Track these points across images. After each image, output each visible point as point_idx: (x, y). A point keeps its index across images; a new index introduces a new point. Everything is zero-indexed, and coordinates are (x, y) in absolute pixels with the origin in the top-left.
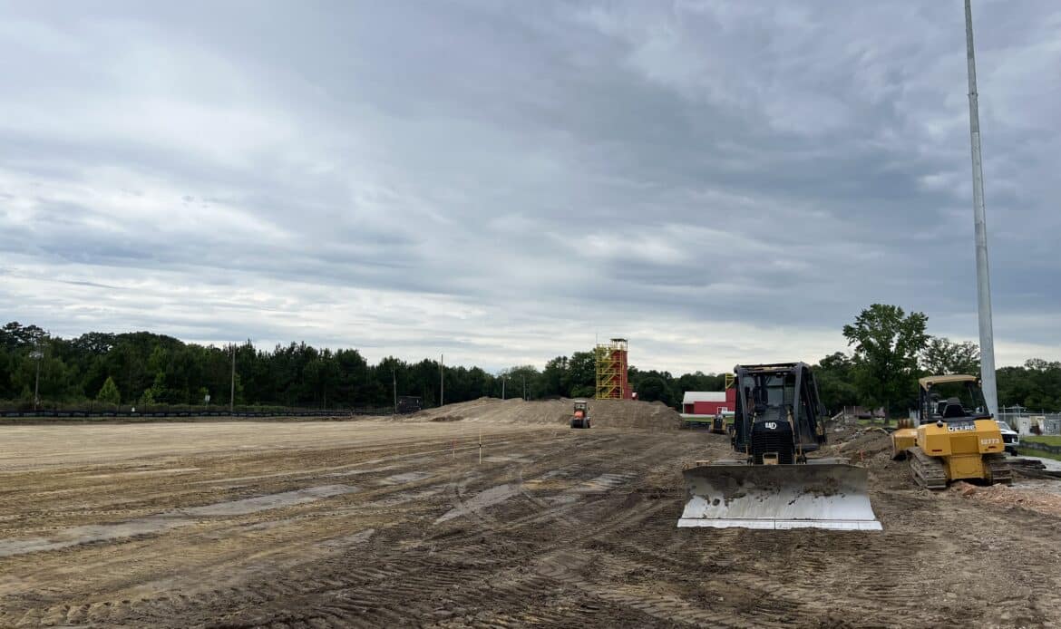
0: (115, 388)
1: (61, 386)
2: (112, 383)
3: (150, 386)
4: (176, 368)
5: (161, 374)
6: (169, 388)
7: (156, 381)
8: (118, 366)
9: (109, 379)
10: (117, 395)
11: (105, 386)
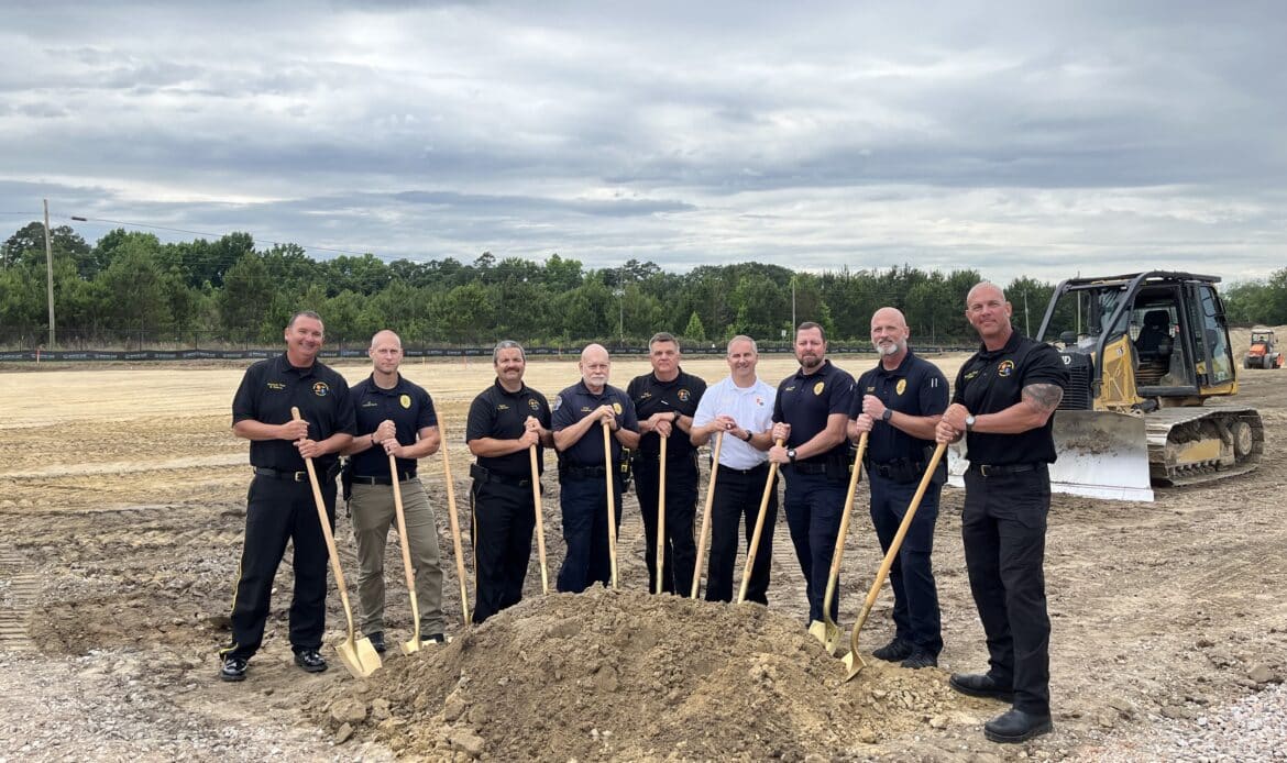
0: (700, 325)
1: (649, 323)
2: (697, 319)
3: (734, 321)
4: (758, 301)
5: (743, 308)
6: (751, 323)
7: (739, 315)
8: (702, 301)
9: (694, 314)
10: (702, 332)
11: (691, 322)
